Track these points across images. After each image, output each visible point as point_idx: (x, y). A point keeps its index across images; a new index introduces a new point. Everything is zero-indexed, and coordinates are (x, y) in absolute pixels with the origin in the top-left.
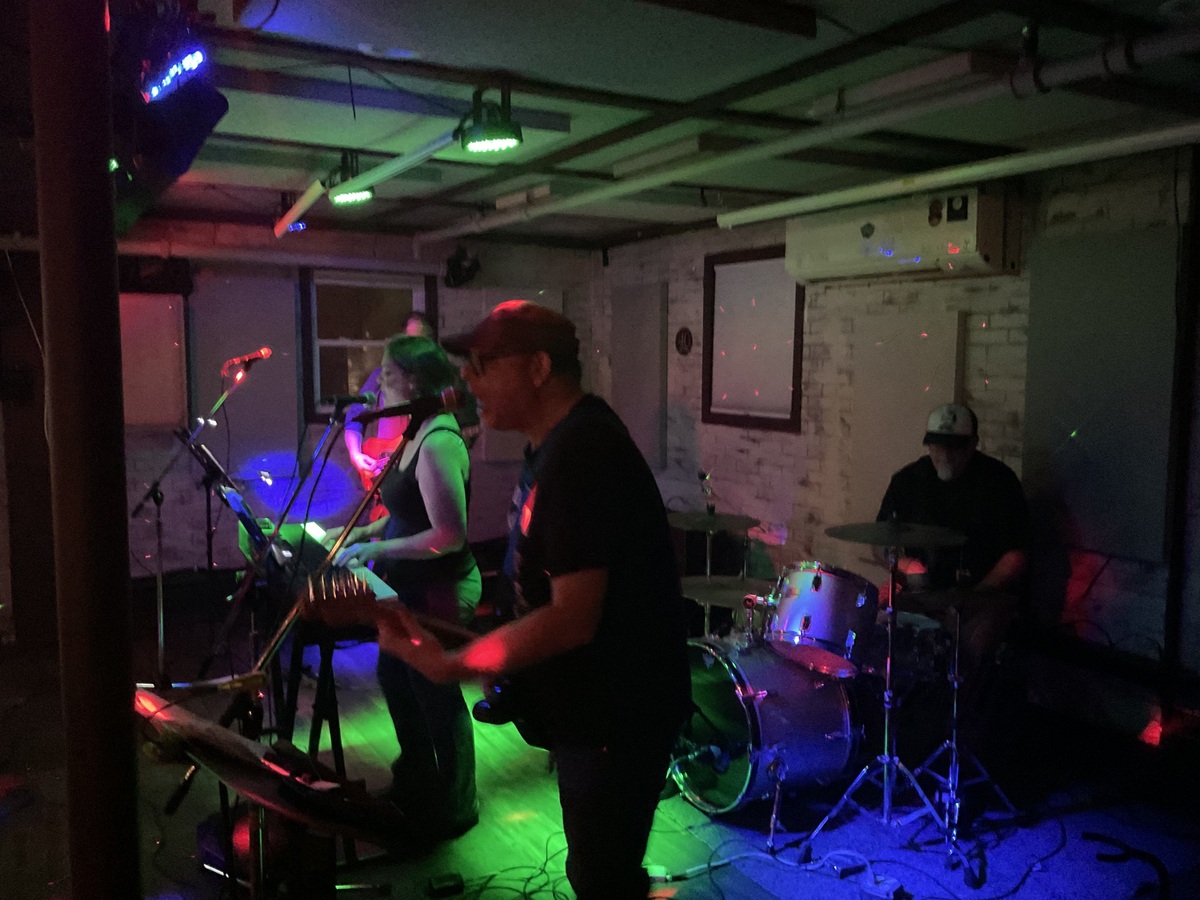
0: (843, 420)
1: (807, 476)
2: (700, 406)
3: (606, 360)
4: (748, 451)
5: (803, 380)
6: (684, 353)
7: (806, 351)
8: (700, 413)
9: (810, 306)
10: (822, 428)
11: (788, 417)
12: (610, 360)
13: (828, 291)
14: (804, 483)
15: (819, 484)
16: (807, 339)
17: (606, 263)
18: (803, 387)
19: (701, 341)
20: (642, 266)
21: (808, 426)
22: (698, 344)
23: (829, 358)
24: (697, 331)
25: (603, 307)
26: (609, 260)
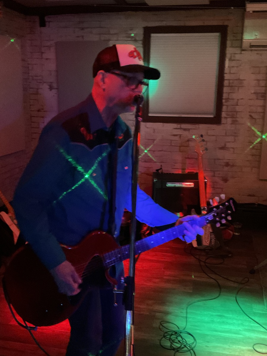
0: (251, 116)
1: (225, 145)
4: (180, 136)
5: (224, 98)
7: (226, 83)
9: (230, 60)
10: (237, 121)
11: (212, 116)
12: (49, 86)
13: (243, 52)
14: (223, 148)
15: (233, 148)
16: (226, 76)
17: (43, 24)
18: (224, 101)
20: (83, 29)
21: (226, 121)
23: (242, 86)
25: (42, 53)
26: (47, 23)
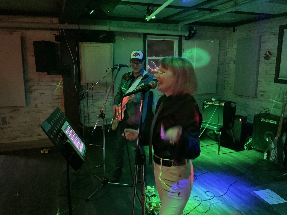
2: (274, 78)
3: (232, 62)
6: (268, 59)
8: (273, 80)
12: (234, 62)
17: (234, 31)
19: (276, 55)
20: (250, 31)
22: (274, 56)
24: (275, 52)
25: (233, 45)
26: (236, 30)
